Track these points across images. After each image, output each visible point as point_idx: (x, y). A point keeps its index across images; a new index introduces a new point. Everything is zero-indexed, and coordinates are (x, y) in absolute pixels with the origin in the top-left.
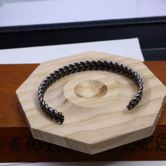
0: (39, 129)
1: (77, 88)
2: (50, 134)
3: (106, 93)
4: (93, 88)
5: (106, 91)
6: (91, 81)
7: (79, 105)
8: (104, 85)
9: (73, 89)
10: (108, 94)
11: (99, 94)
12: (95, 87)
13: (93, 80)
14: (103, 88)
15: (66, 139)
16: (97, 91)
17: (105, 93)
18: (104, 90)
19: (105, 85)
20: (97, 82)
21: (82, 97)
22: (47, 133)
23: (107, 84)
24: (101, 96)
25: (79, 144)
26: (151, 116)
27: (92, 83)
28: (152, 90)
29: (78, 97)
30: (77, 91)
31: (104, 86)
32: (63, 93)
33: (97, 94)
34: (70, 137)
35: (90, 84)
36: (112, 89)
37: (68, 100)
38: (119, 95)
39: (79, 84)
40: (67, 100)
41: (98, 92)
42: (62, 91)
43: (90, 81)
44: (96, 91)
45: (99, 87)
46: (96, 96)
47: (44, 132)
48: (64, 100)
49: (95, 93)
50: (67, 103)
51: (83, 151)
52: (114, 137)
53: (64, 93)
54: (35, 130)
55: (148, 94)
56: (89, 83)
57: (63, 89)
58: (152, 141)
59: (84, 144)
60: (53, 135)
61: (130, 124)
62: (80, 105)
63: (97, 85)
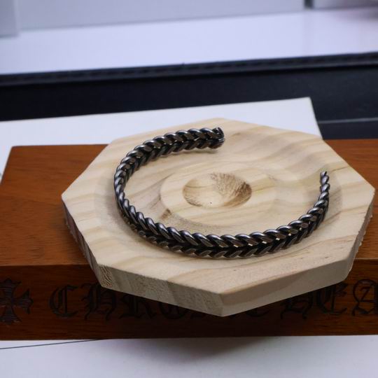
0: (114, 267)
1: (188, 189)
2: (136, 275)
3: (249, 198)
4: (222, 190)
5: (250, 193)
6: (216, 176)
7: (193, 220)
8: (245, 183)
9: (181, 191)
10: (254, 200)
11: (235, 200)
12: (226, 187)
13: (220, 174)
14: (242, 188)
15: (170, 285)
16: (230, 195)
17: (247, 198)
18: (244, 192)
19: (247, 183)
20: (229, 176)
21: (199, 206)
22: (131, 274)
23: (249, 180)
24: (239, 204)
25: (198, 295)
26: (343, 240)
27: (219, 179)
28: (343, 191)
29: (191, 205)
30: (188, 194)
31: (245, 186)
32: (160, 199)
33: (231, 201)
34: (179, 281)
35: (214, 182)
36: (261, 189)
37: (171, 211)
38: (277, 202)
39: (192, 181)
40: (168, 211)
41: (233, 197)
42: (157, 195)
43: (214, 176)
44: (228, 195)
45: (234, 188)
46: (228, 204)
47: (126, 272)
48: (163, 211)
49: (226, 200)
50: (169, 217)
51: (205, 309)
52: (270, 280)
53: (162, 198)
54: (106, 269)
55: (335, 200)
56: (214, 178)
57: (159, 191)
58: (345, 293)
59: (209, 293)
60: (144, 277)
61: (301, 256)
62: (197, 221)
63: (228, 183)
